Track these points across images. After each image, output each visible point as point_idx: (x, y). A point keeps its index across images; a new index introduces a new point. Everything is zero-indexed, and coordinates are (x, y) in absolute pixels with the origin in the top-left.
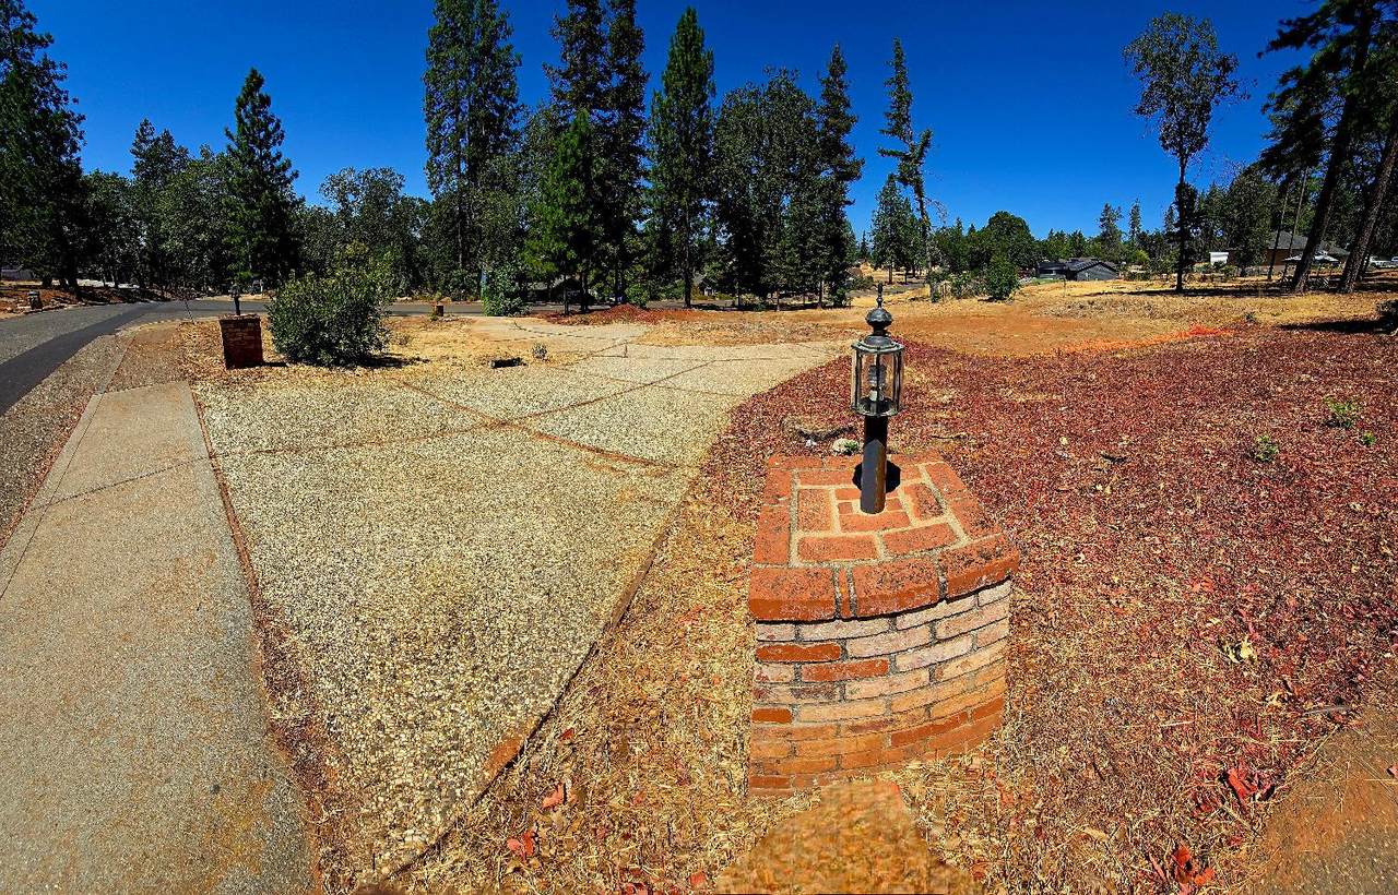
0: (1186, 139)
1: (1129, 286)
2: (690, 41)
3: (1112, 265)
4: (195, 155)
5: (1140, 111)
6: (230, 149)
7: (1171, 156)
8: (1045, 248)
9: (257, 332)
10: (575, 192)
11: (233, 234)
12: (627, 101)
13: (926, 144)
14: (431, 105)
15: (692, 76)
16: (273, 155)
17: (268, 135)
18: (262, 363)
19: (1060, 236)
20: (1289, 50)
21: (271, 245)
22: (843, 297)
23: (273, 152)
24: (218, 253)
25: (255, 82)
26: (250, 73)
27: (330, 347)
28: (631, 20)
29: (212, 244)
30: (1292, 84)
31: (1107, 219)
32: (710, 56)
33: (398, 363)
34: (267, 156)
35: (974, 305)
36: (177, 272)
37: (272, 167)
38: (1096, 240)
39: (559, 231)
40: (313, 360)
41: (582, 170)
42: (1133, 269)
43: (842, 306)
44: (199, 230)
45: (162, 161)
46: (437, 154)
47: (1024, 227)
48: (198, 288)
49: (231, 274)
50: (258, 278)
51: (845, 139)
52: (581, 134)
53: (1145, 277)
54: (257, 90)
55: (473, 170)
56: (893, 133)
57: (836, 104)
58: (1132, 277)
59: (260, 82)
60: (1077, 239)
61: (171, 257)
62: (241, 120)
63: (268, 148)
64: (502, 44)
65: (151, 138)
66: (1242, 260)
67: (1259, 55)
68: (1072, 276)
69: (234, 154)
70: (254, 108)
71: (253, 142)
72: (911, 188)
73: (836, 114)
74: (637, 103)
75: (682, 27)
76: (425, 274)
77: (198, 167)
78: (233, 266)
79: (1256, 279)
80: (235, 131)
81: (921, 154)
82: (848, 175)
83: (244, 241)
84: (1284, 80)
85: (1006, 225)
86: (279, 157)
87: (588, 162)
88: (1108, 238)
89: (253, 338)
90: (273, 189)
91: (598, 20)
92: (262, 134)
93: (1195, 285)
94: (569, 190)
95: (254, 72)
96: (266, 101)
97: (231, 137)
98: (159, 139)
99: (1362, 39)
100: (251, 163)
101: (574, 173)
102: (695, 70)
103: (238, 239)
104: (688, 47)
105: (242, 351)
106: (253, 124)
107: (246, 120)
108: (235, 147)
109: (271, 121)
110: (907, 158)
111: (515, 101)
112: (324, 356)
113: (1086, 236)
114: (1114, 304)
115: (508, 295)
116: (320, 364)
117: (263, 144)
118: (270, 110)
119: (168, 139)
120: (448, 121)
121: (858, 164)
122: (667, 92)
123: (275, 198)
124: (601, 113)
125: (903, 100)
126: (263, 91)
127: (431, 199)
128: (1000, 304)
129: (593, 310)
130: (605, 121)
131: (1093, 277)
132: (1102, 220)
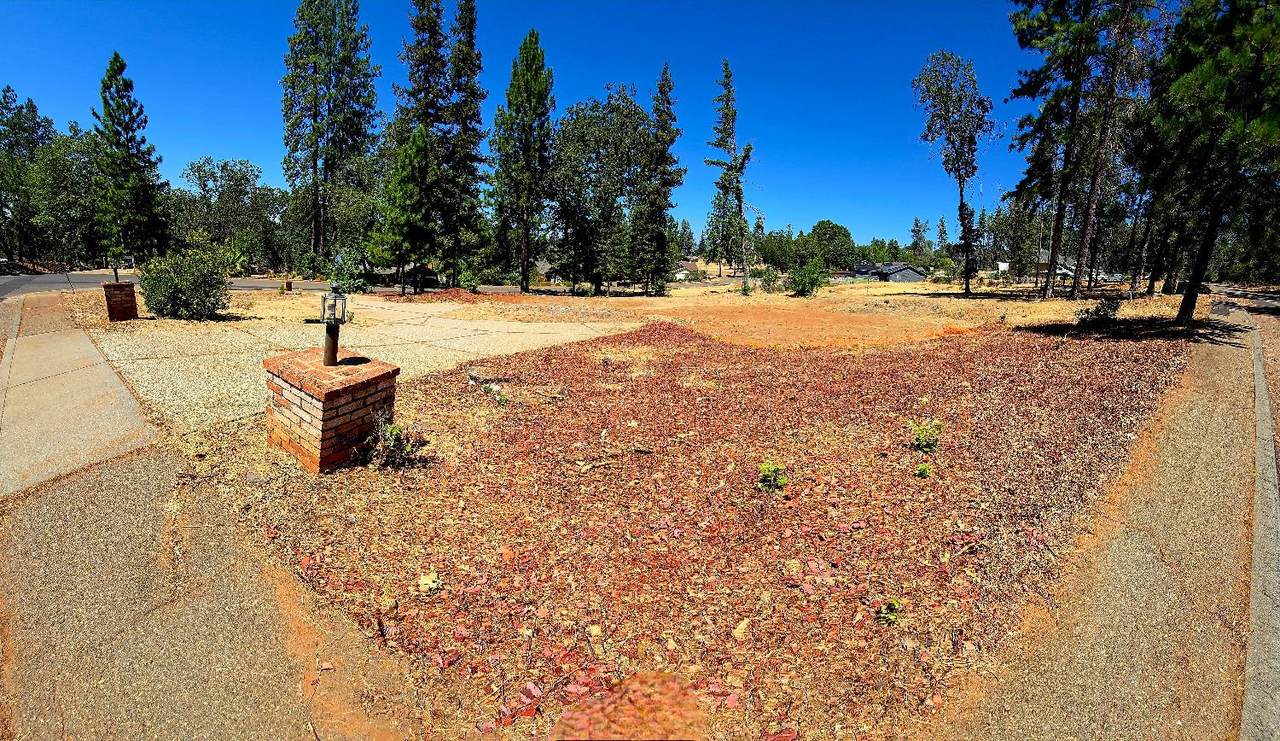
0: (961, 165)
1: (933, 288)
2: (532, 62)
3: (921, 269)
4: (62, 129)
6: (97, 130)
7: (954, 181)
8: (863, 253)
9: (132, 293)
10: (411, 196)
11: (105, 212)
12: (466, 116)
13: (746, 157)
14: (290, 108)
15: (532, 93)
16: (138, 139)
17: (133, 119)
18: (136, 317)
19: (881, 243)
20: (1027, 99)
21: (139, 223)
22: (662, 288)
23: (139, 134)
24: (91, 227)
25: (118, 67)
26: (113, 56)
27: (187, 305)
28: (471, 45)
29: (83, 220)
30: (1028, 129)
31: (917, 230)
32: (550, 75)
33: (238, 319)
34: (132, 139)
35: (781, 300)
36: (47, 246)
37: (138, 150)
38: (909, 248)
39: (395, 226)
40: (175, 315)
41: (418, 176)
42: (941, 273)
43: (663, 295)
44: (70, 205)
45: (25, 130)
46: (295, 150)
47: (847, 235)
48: (69, 262)
49: (105, 249)
50: (130, 254)
51: (672, 150)
52: (418, 146)
53: (948, 281)
54: (120, 73)
55: (330, 167)
56: (720, 145)
57: (665, 120)
58: (936, 281)
59: (122, 67)
60: (893, 246)
61: (42, 231)
62: (106, 102)
63: (134, 131)
64: (362, 55)
65: (13, 106)
66: (1019, 270)
67: (1006, 101)
68: (884, 277)
69: (102, 133)
70: (118, 91)
71: (120, 125)
73: (664, 127)
74: (476, 117)
75: (525, 48)
76: (282, 255)
77: (66, 143)
78: (105, 242)
79: (1028, 285)
80: (101, 112)
81: (743, 165)
82: (669, 182)
83: (114, 219)
84: (1021, 126)
85: (828, 233)
86: (143, 141)
87: (424, 171)
88: (918, 246)
89: (129, 298)
90: (139, 169)
91: (439, 45)
92: (127, 118)
93: (984, 289)
94: (406, 193)
95: (117, 57)
96: (128, 86)
97: (98, 117)
98: (22, 107)
99: (1074, 95)
100: (118, 145)
101: (410, 179)
102: (535, 87)
103: (109, 217)
104: (529, 67)
105: (121, 308)
106: (119, 107)
107: (111, 102)
108: (101, 128)
109: (135, 105)
110: (730, 168)
111: (372, 108)
112: (183, 311)
113: (901, 245)
114: (905, 303)
115: (352, 276)
116: (181, 318)
117: (128, 128)
118: (133, 95)
119: (32, 108)
120: (308, 121)
121: (679, 172)
122: (509, 107)
123: (142, 180)
124: (442, 126)
125: (729, 118)
126: (126, 75)
127: (289, 190)
128: (801, 299)
129: (428, 292)
130: (445, 133)
131: (904, 279)
132: (913, 231)
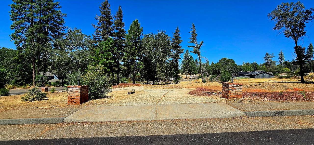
0: (296, 34)
3: (271, 73)
5: (275, 28)
8: (241, 68)
12: (121, 36)
13: (201, 44)
19: (248, 64)
22: (178, 81)
35: (217, 84)
38: (263, 65)
43: (178, 84)
51: (179, 45)
56: (192, 42)
57: (177, 38)
60: (254, 64)
68: (252, 77)
72: (197, 54)
73: (177, 40)
81: (200, 46)
82: (180, 52)
88: (268, 64)
105: (84, 97)
110: (195, 47)
113: (259, 64)
121: (183, 50)
131: (262, 77)
132: (265, 58)
